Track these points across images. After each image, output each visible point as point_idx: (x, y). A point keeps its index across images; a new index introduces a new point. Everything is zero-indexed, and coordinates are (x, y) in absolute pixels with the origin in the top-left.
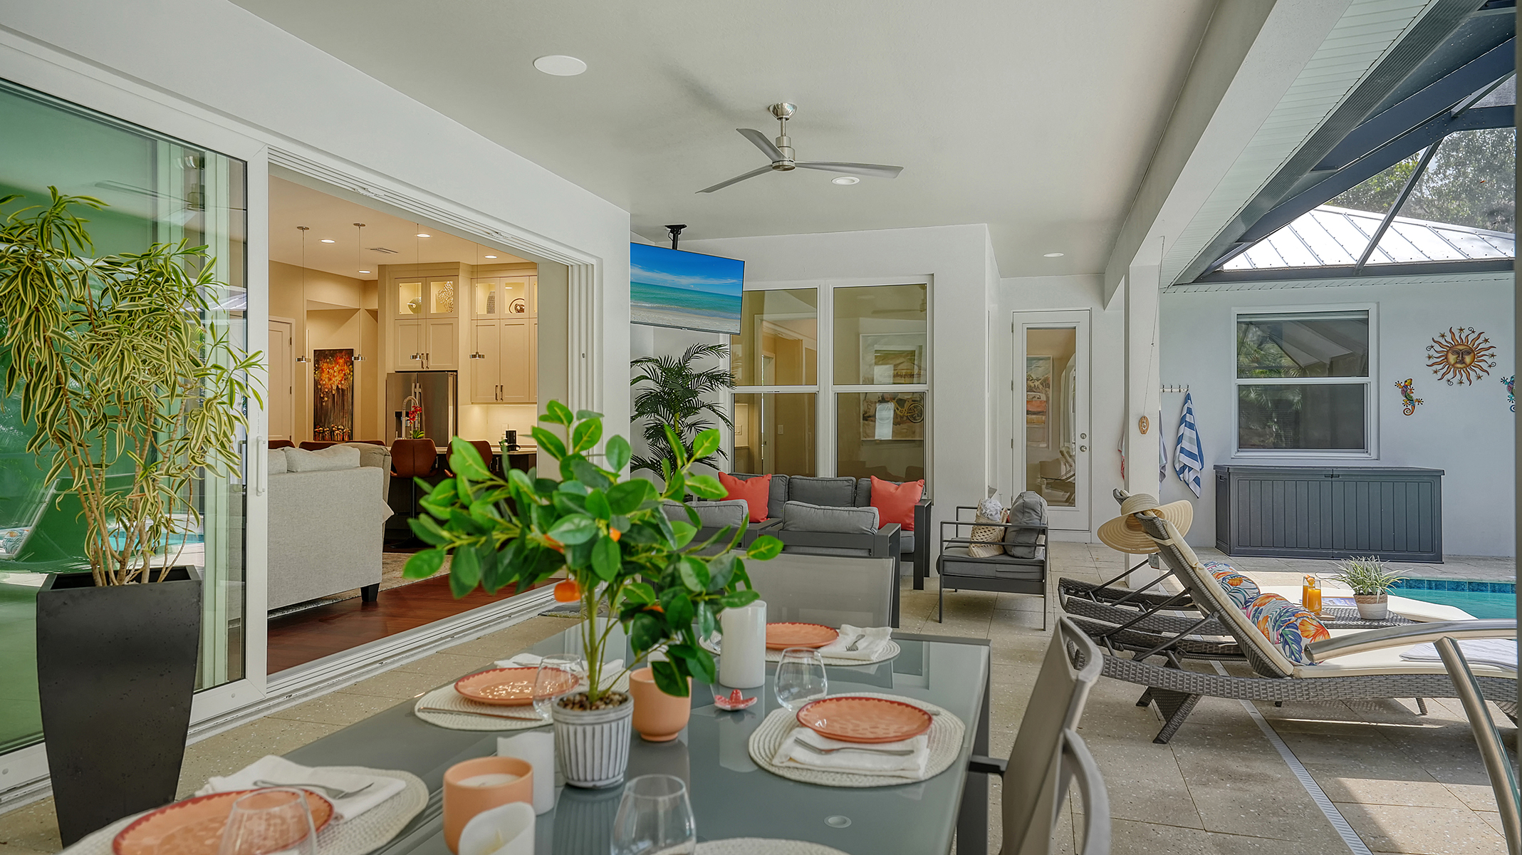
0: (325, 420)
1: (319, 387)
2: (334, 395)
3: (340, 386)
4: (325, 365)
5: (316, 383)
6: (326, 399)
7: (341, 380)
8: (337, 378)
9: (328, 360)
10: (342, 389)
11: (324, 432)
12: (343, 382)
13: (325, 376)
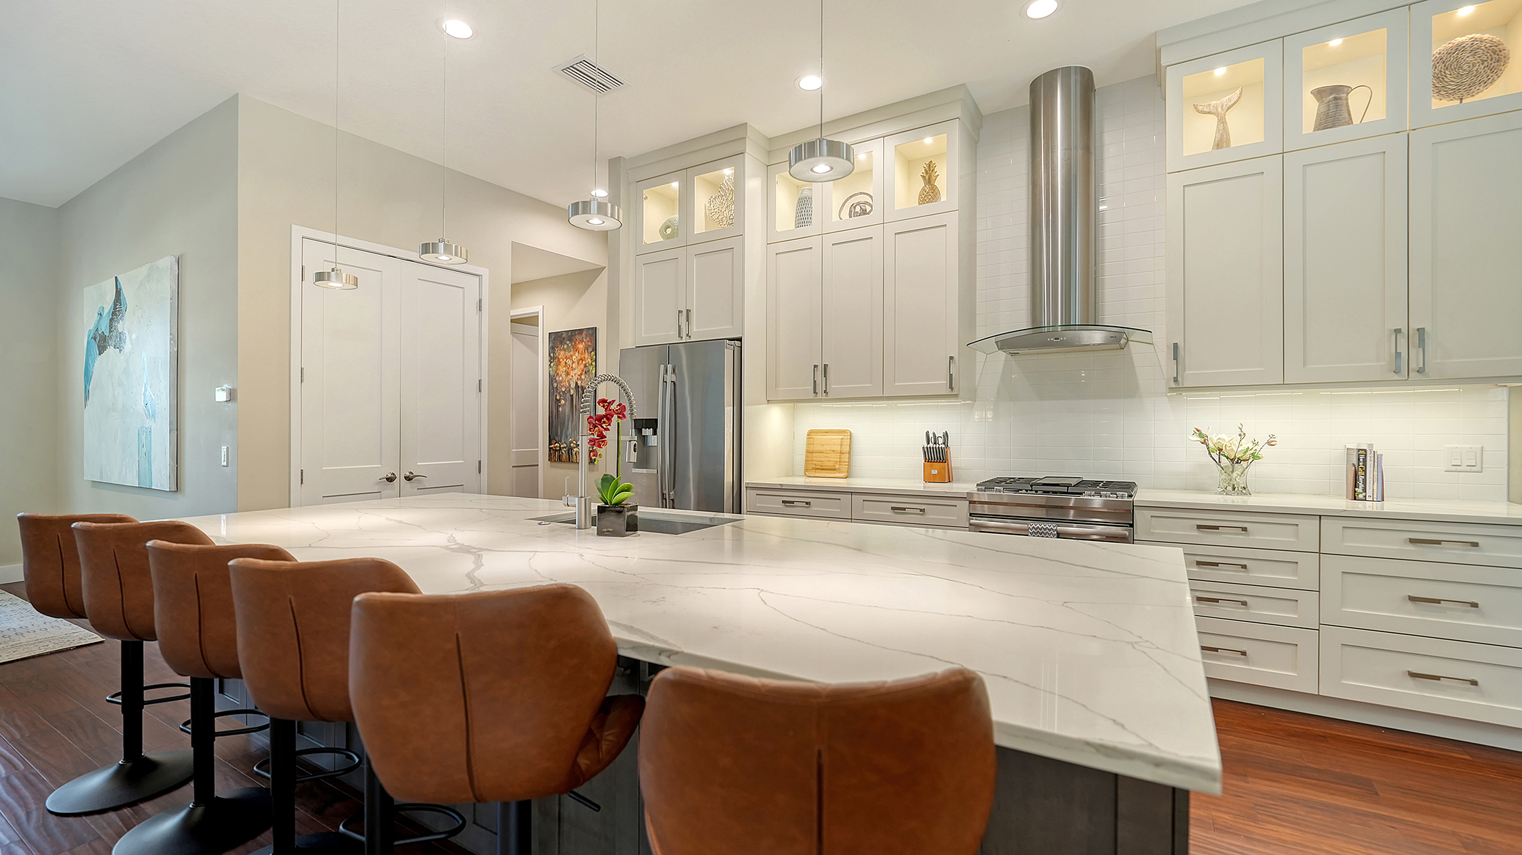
0: (561, 433)
1: (555, 385)
2: (572, 396)
3: (579, 382)
4: (562, 353)
5: (552, 379)
6: (563, 402)
7: (581, 374)
8: (576, 371)
9: (565, 346)
10: (582, 387)
11: (560, 449)
12: (583, 377)
13: (562, 369)
